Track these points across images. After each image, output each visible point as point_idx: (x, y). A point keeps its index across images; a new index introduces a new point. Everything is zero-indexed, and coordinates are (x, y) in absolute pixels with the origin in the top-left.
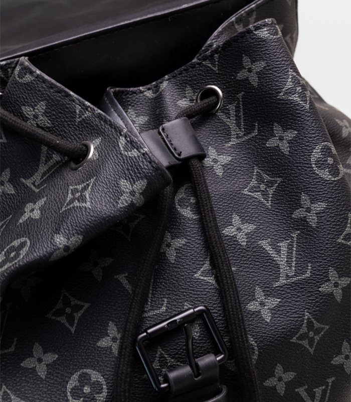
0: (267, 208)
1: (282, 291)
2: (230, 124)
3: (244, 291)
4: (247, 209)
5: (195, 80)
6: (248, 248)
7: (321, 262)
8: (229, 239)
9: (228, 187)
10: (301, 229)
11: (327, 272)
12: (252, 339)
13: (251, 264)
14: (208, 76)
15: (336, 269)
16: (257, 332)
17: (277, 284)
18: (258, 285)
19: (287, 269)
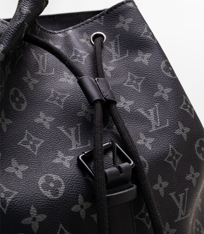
0: (139, 93)
1: (155, 134)
2: (111, 51)
3: (133, 135)
4: (128, 93)
5: (89, 30)
6: (132, 113)
7: (173, 118)
8: (120, 109)
9: (115, 82)
10: (159, 102)
11: (177, 124)
12: (144, 158)
13: (134, 122)
14: (97, 27)
15: (182, 122)
16: (146, 155)
17: (151, 131)
18: (141, 132)
19: (155, 123)
